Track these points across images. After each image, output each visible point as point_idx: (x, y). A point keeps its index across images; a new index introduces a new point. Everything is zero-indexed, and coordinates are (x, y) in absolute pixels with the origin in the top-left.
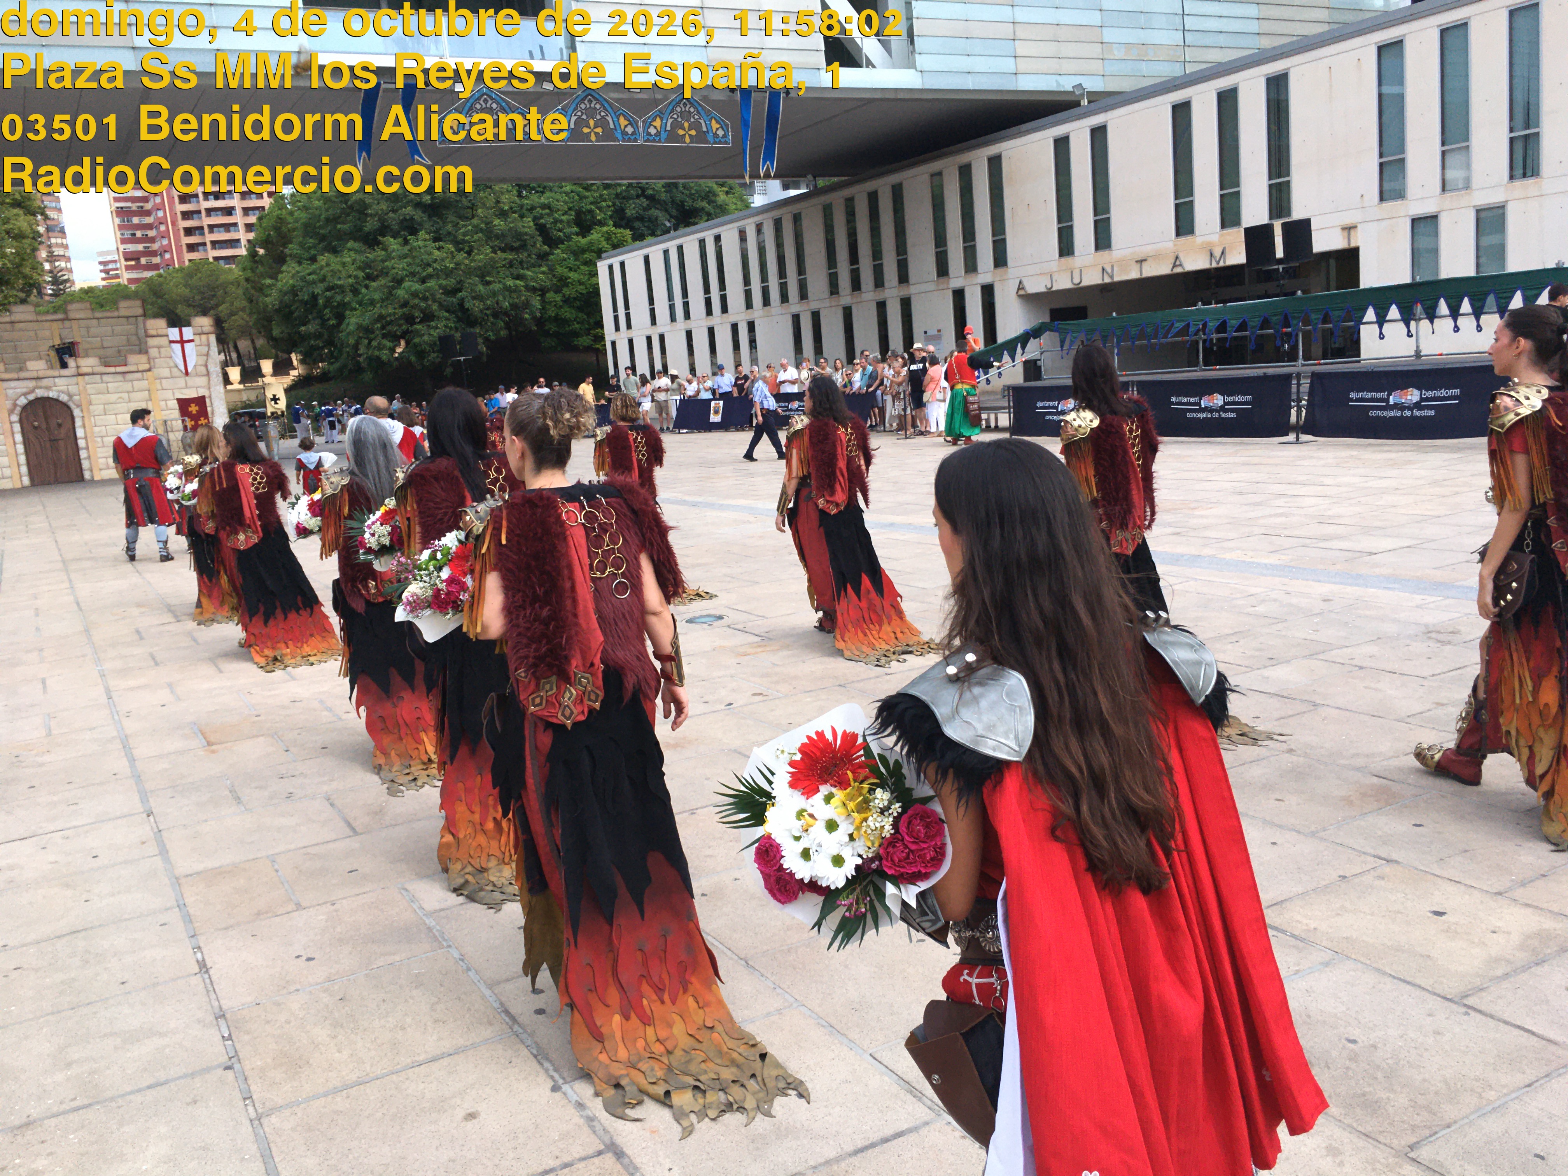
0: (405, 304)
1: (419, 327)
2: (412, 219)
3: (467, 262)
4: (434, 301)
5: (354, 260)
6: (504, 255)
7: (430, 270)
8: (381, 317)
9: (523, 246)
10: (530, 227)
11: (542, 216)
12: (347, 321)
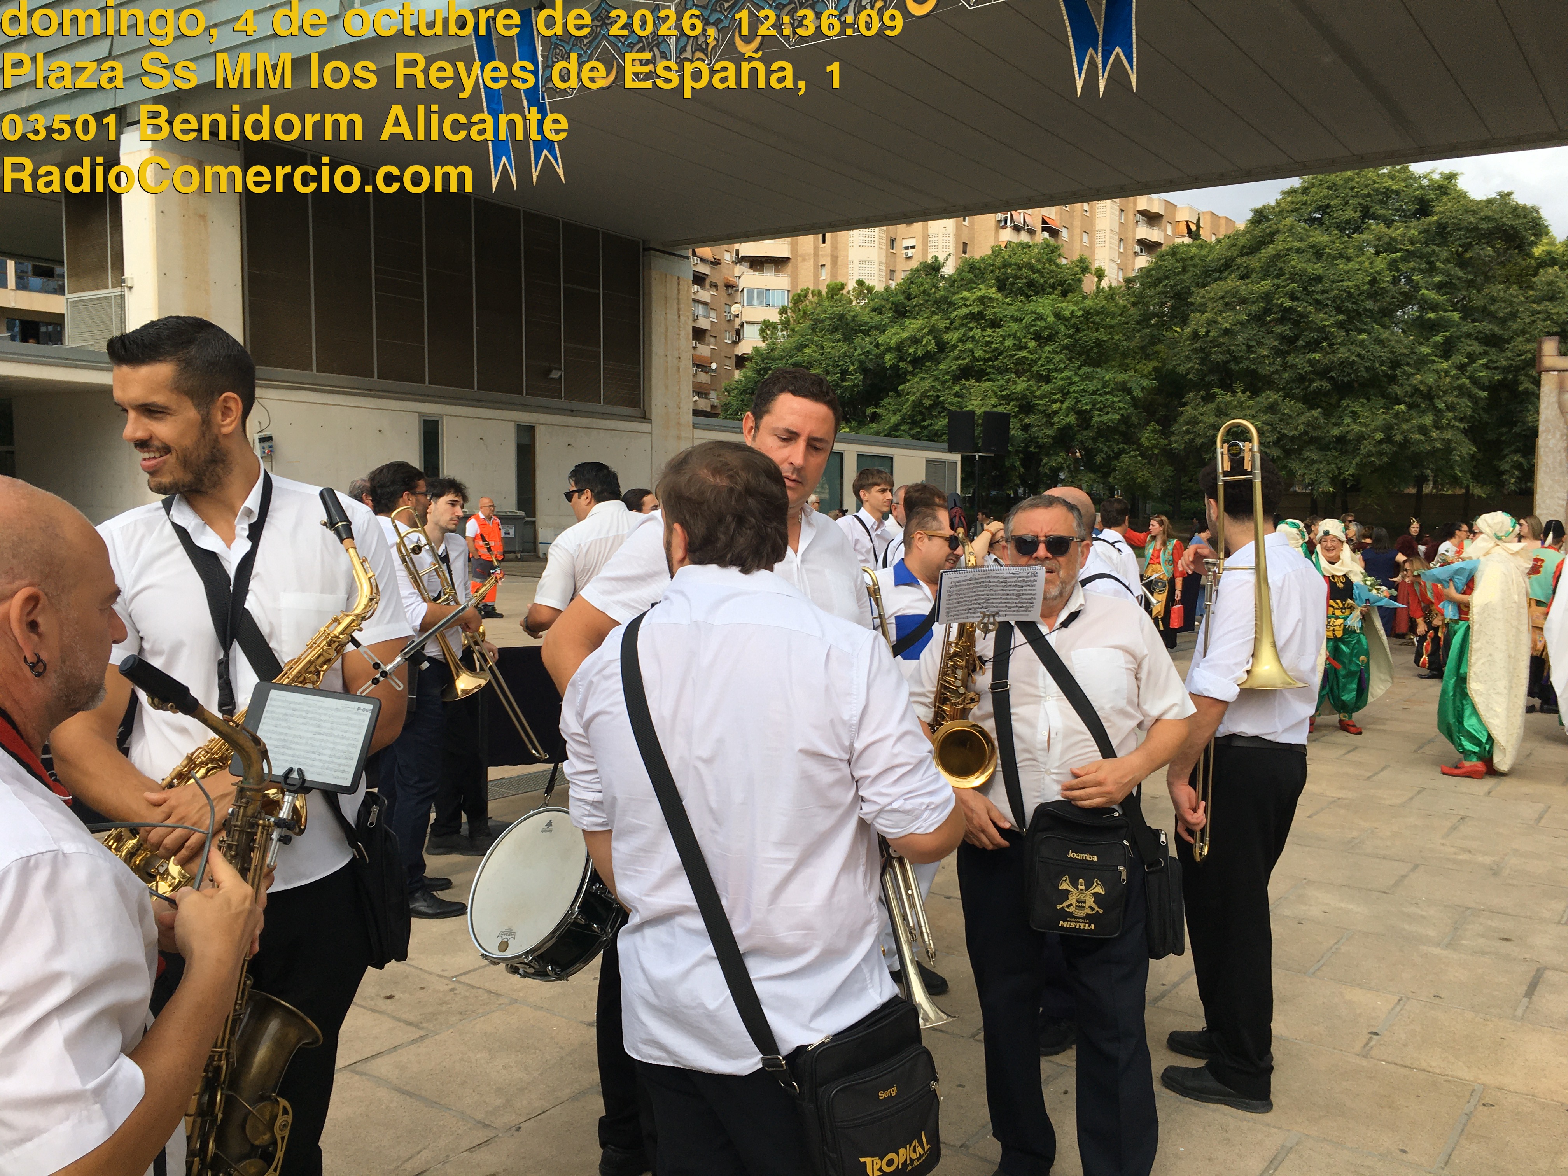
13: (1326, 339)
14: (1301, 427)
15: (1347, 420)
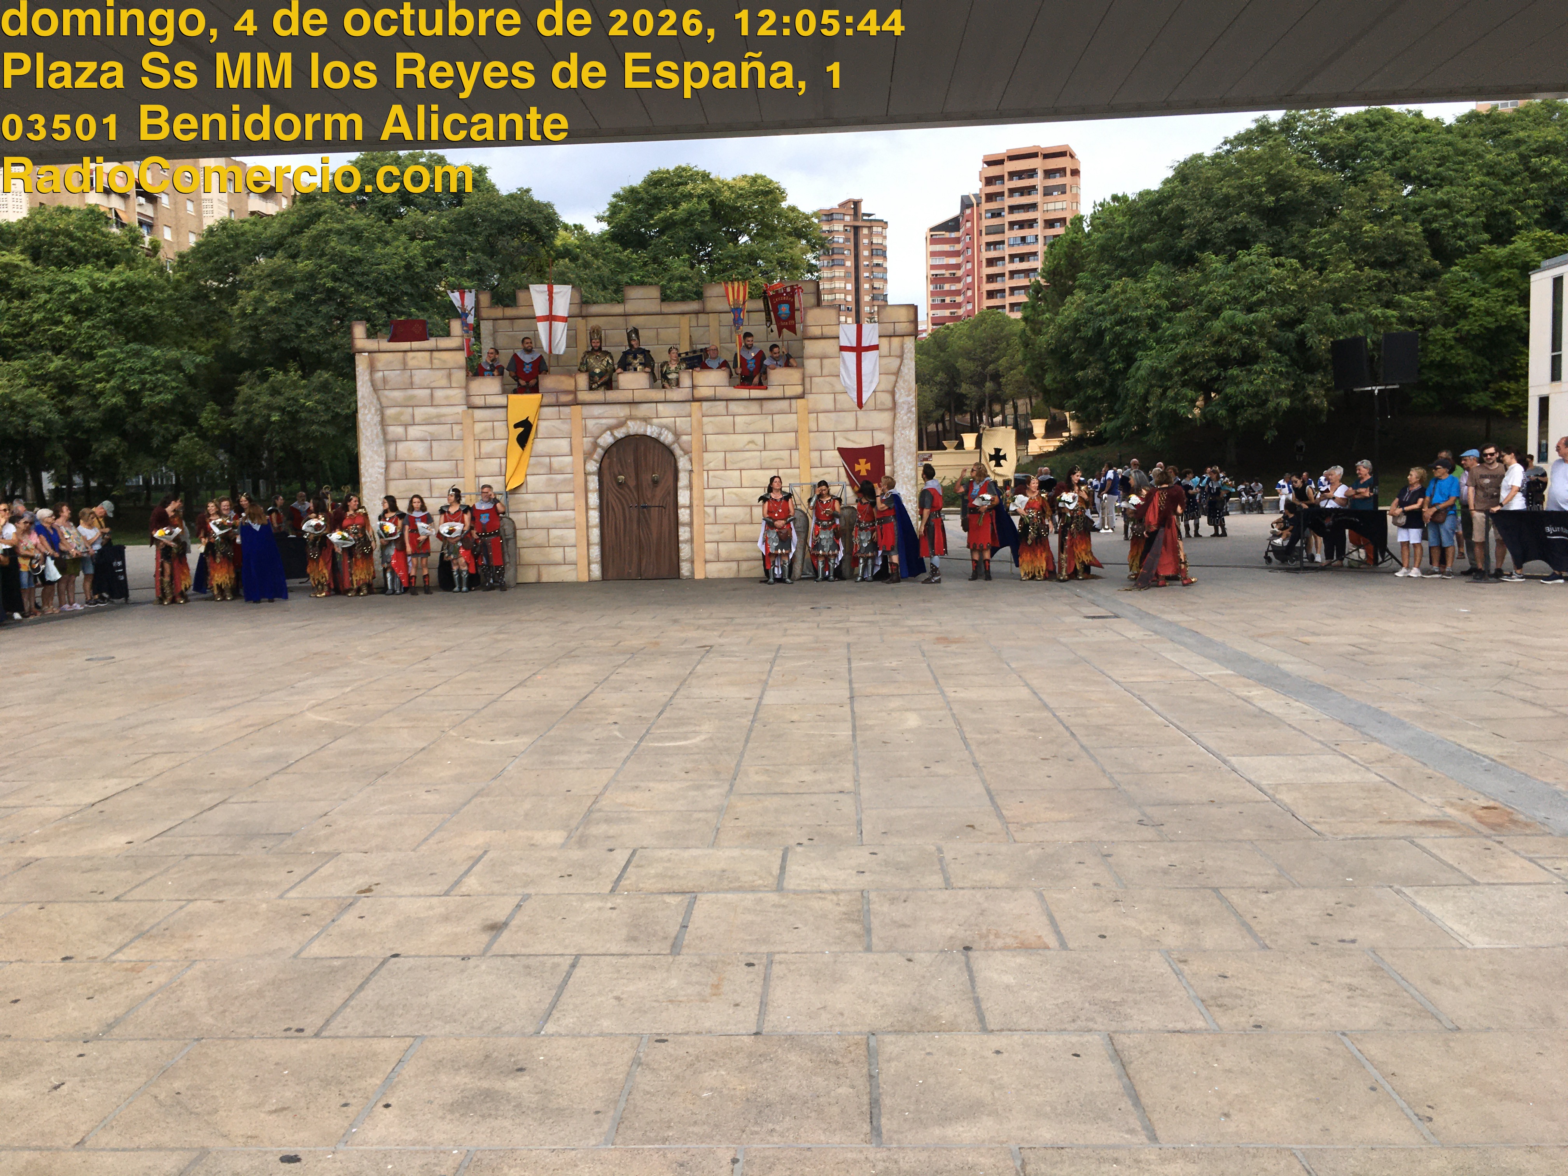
0: (1219, 342)
1: (1235, 371)
2: (1245, 228)
3: (1317, 282)
4: (1262, 335)
5: (1159, 286)
6: (1373, 273)
7: (1262, 293)
8: (1184, 358)
9: (1401, 262)
10: (1416, 235)
11: (1435, 218)
12: (1137, 364)
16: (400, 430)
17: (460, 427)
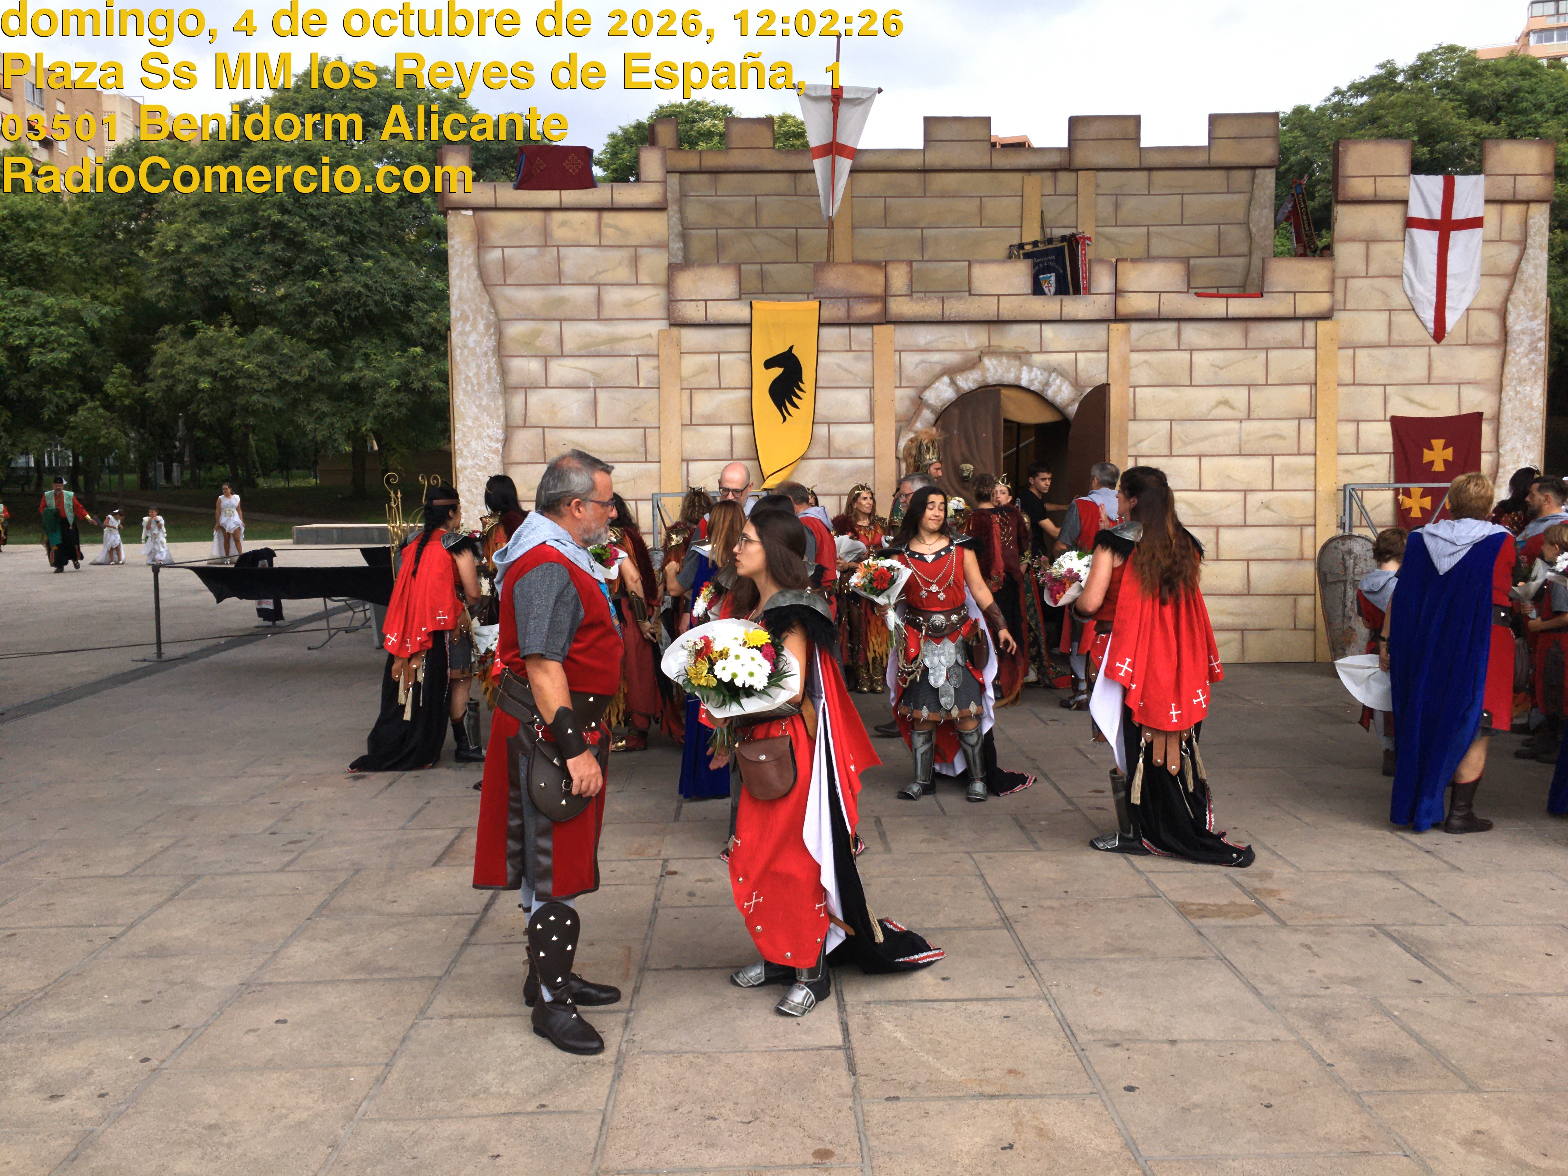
13: (326, 264)
14: (306, 372)
15: (359, 364)
16: (534, 366)
17: (653, 362)
